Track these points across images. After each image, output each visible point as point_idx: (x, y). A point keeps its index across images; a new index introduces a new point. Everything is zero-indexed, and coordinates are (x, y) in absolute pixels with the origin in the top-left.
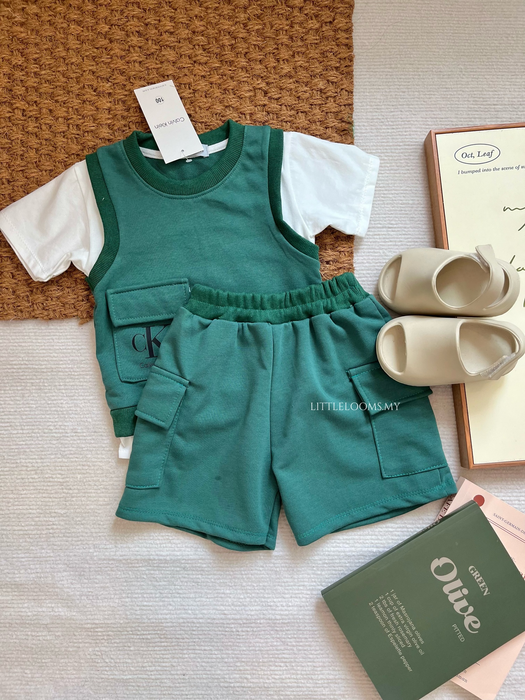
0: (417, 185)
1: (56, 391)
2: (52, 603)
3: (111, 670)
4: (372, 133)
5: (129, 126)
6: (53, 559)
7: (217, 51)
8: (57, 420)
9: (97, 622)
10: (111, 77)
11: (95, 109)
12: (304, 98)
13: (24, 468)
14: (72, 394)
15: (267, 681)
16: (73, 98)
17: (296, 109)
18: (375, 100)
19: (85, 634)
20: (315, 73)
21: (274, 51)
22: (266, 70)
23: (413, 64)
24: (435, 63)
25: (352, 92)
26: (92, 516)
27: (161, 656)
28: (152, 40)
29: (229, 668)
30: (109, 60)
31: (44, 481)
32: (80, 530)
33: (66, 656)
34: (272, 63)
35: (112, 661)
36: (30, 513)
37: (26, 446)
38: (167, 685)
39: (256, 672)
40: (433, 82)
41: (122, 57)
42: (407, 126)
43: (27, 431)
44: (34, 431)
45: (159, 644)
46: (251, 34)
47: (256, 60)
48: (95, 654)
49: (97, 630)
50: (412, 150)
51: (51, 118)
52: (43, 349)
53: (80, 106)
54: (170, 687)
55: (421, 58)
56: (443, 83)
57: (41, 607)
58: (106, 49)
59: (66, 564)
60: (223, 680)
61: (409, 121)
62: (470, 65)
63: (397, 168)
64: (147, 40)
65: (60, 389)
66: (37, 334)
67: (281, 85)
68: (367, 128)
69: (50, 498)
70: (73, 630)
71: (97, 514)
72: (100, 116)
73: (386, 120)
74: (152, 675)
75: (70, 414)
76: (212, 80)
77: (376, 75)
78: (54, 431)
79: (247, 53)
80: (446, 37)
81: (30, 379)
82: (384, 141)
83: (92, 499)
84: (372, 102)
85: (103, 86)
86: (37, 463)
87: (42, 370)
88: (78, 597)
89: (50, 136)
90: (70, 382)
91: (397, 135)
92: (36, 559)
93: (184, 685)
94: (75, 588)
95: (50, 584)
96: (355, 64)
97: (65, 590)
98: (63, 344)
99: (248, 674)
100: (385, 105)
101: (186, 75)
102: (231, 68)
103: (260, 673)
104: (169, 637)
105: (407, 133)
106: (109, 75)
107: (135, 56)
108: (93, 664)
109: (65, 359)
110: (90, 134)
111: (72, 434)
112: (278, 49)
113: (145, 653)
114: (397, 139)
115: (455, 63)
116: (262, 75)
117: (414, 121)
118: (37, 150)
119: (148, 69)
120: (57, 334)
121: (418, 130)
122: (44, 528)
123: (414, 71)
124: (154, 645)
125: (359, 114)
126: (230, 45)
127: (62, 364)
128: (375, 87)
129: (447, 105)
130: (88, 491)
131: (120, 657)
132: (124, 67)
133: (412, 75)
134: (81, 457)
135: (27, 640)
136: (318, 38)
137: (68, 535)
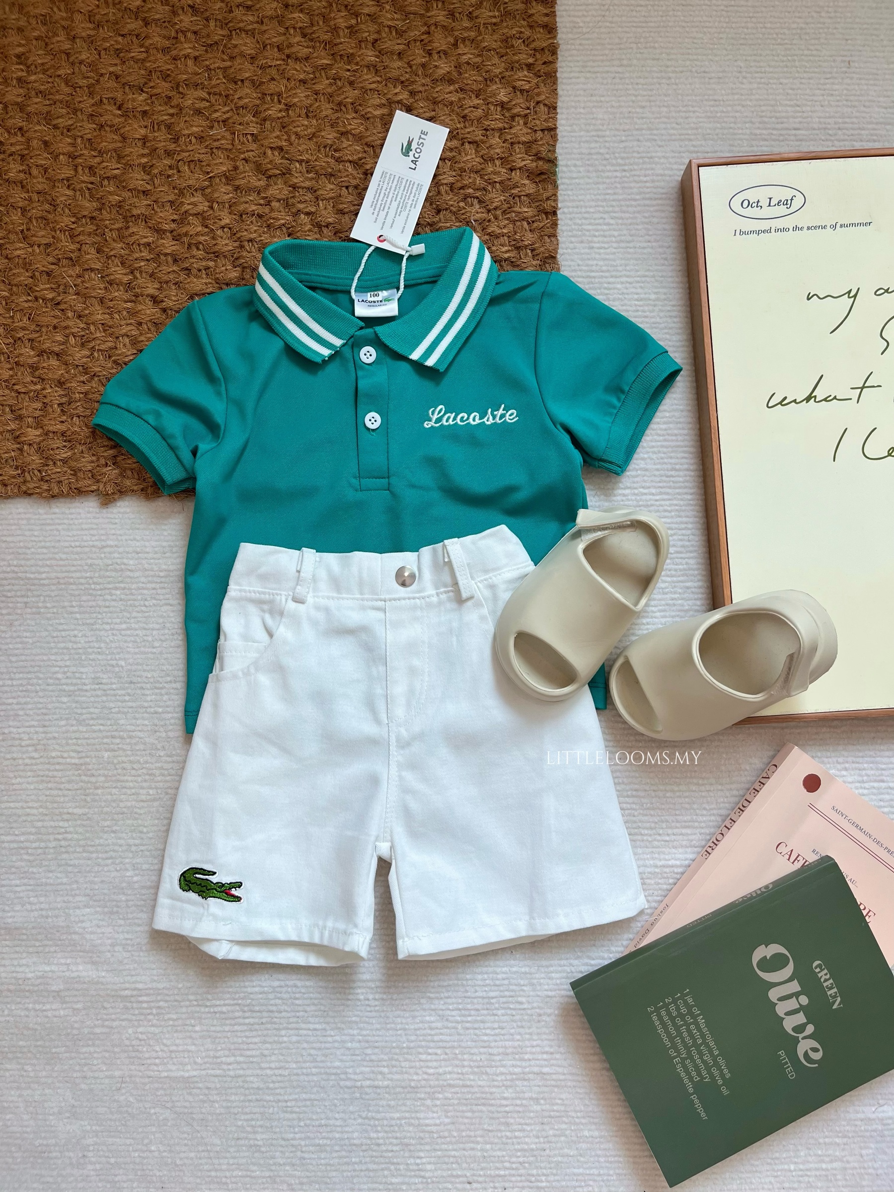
0: (663, 267)
1: (66, 615)
2: (66, 958)
3: (165, 1064)
4: (589, 178)
5: (177, 168)
6: (68, 887)
7: (327, 37)
8: (68, 663)
9: (140, 986)
10: (146, 83)
11: (121, 138)
12: (473, 117)
13: (17, 742)
14: (92, 621)
15: (415, 1077)
16: (83, 120)
17: (461, 136)
18: (593, 121)
19: (121, 1005)
20: (492, 74)
21: (423, 37)
22: (408, 70)
23: (658, 59)
24: (695, 57)
25: (555, 108)
26: (128, 819)
27: (244, 1039)
28: (216, 20)
29: (354, 1057)
30: (145, 55)
31: (49, 763)
32: (110, 841)
33: (90, 1043)
34: (419, 57)
35: (165, 1049)
36: (28, 815)
37: (19, 706)
38: (254, 1085)
39: (398, 1063)
40: (693, 90)
41: (165, 50)
42: (648, 166)
43: (20, 682)
44: (31, 682)
45: (241, 1021)
46: (383, 8)
47: (392, 53)
48: (137, 1038)
49: (141, 999)
50: (655, 208)
51: (46, 155)
52: (43, 547)
53: (95, 134)
54: (258, 1088)
55: (672, 48)
56: (710, 92)
57: (48, 964)
58: (137, 36)
59: (88, 895)
60: (343, 1076)
61: (651, 158)
62: (755, 61)
63: (630, 238)
64: (207, 20)
65: (71, 613)
66: (33, 522)
67: (435, 95)
68: (581, 169)
69: (60, 789)
70: (101, 1000)
71: (137, 816)
72: (128, 150)
73: (612, 156)
74: (229, 1070)
75: (90, 654)
76: (318, 87)
77: (597, 77)
78: (63, 681)
79: (376, 40)
80: (714, 13)
81: (22, 596)
82: (609, 191)
83: (129, 792)
84: (590, 124)
85: (134, 100)
86: (37, 733)
87: (42, 582)
88: (109, 947)
89: (46, 186)
90: (89, 601)
91: (630, 182)
92: (39, 888)
93: (282, 1085)
94: (103, 933)
95: (63, 927)
96: (560, 58)
97: (88, 936)
98: (76, 538)
99: (384, 1067)
100: (611, 130)
101: (273, 79)
102: (349, 67)
103: (403, 1064)
104: (257, 1008)
105: (648, 178)
106: (143, 81)
107: (187, 48)
108: (134, 1054)
109: (79, 562)
110: (111, 182)
111: (93, 687)
112: (429, 33)
113: (219, 1035)
114: (631, 188)
115: (730, 57)
116: (403, 79)
117: (659, 158)
118: (24, 210)
119: (208, 69)
120: (65, 521)
121: (666, 172)
122: (51, 837)
123: (661, 71)
124: (233, 1022)
125: (567, 145)
126: (347, 28)
127: (75, 571)
128: (594, 98)
129: (715, 129)
130: (122, 778)
131: (177, 1041)
132: (169, 67)
133: (658, 78)
134: (109, 723)
135: (27, 1016)
136: (497, 14)
137: (91, 849)
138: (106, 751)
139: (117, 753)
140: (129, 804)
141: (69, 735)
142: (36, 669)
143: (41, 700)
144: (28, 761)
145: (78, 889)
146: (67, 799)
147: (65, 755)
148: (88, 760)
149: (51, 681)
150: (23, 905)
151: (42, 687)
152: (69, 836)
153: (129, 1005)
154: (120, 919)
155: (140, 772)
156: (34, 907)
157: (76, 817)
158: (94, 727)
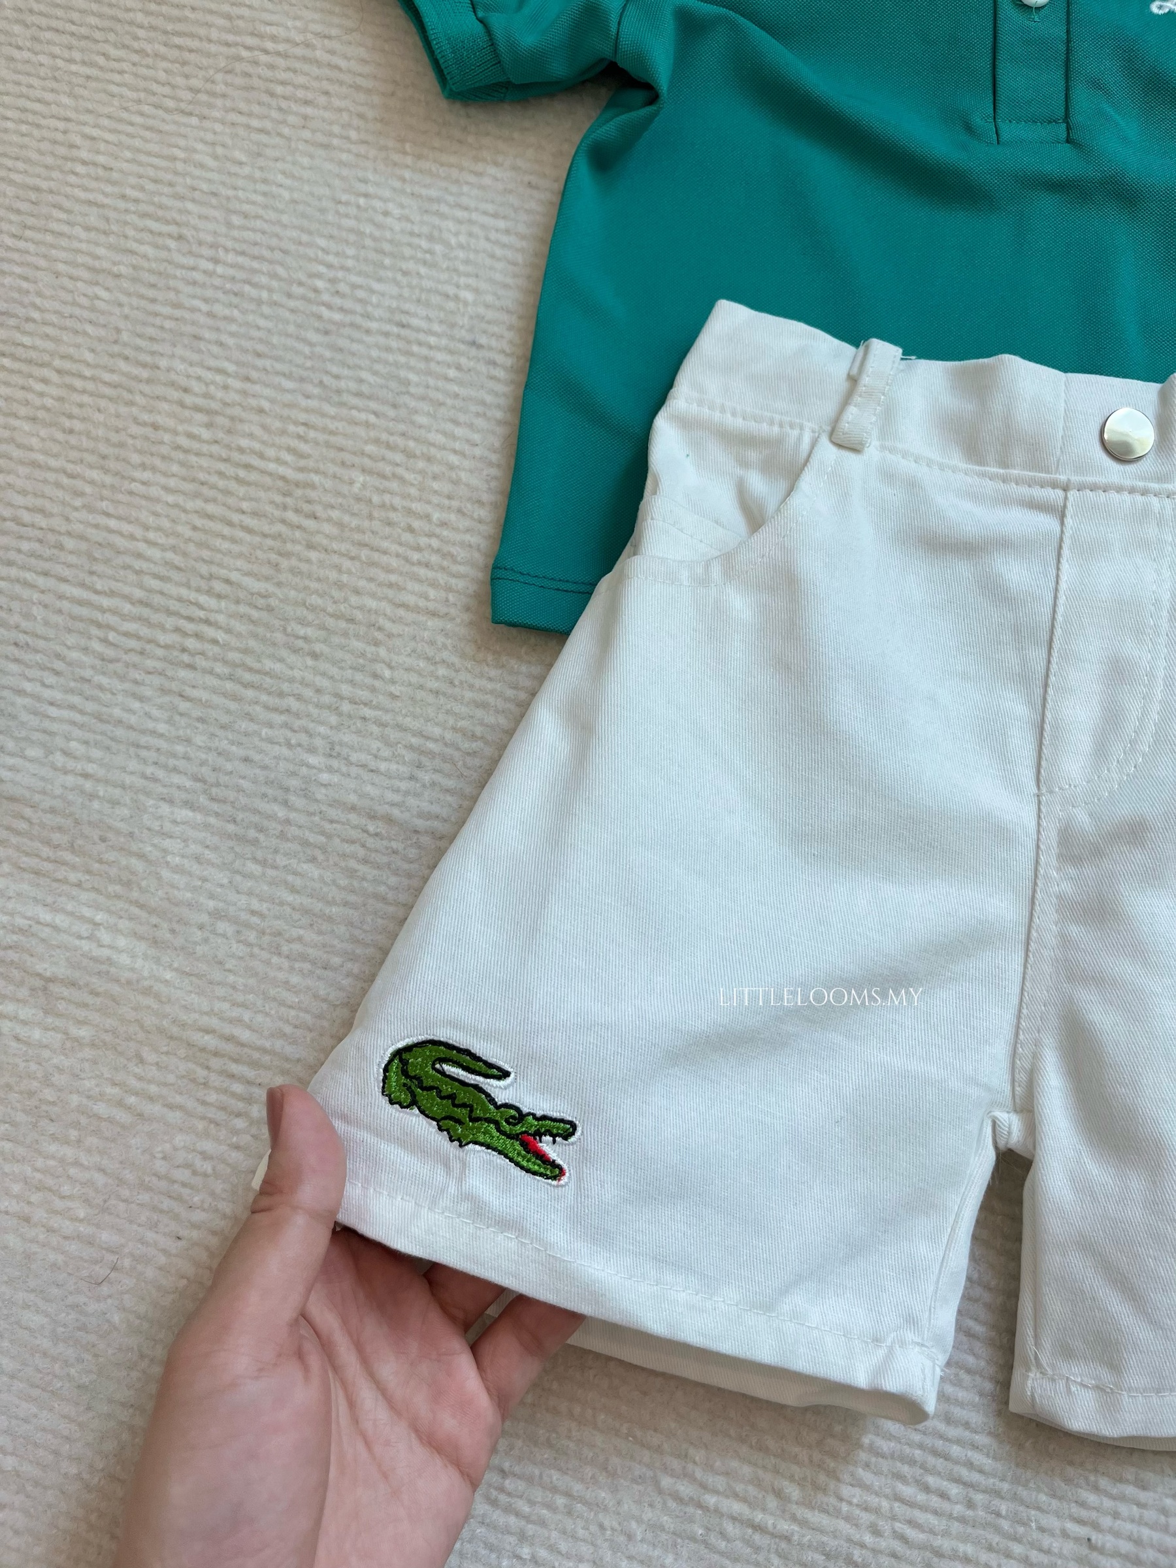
138: (364, 470)
139: (386, 484)
140: (372, 604)
141: (294, 414)
142: (278, 255)
143: (262, 322)
144: (184, 441)
145: (186, 758)
146: (236, 548)
147: (271, 452)
148: (316, 478)
149: (297, 290)
150: (49, 752)
151: (275, 297)
152: (210, 632)
153: (201, 1073)
154: (255, 860)
155: (423, 541)
156: (71, 764)
157: (242, 595)
158: (354, 413)
